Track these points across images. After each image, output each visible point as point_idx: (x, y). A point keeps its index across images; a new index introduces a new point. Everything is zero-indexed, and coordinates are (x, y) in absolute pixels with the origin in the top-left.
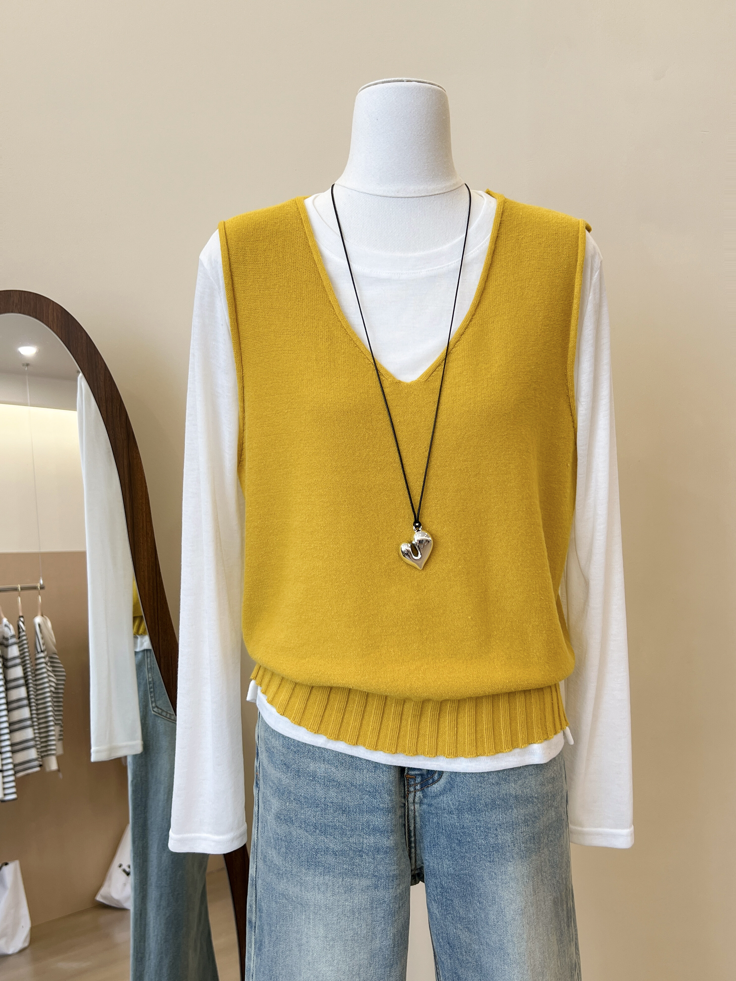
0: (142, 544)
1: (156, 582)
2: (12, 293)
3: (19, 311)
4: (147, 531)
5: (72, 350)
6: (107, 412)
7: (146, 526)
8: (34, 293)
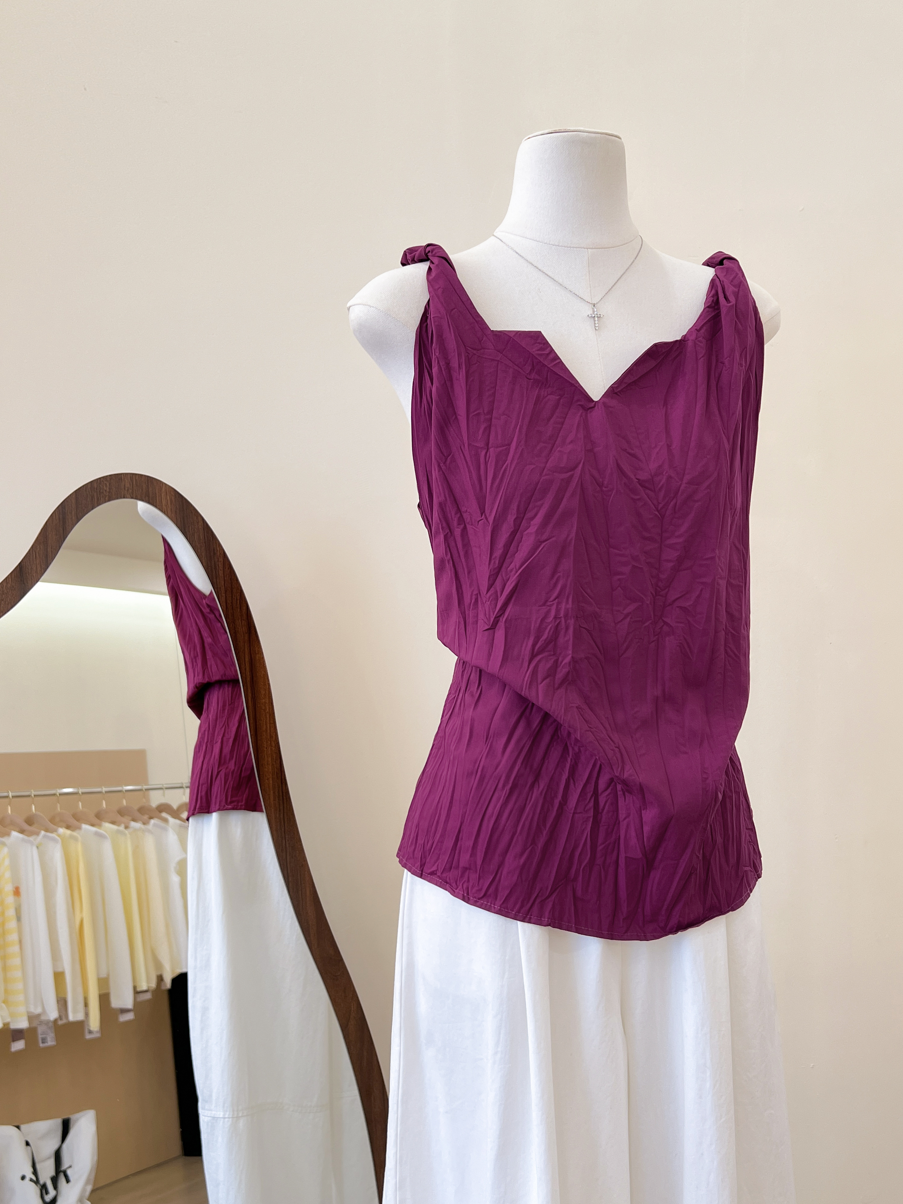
0: (265, 749)
1: (282, 791)
2: (122, 476)
3: (131, 495)
4: (270, 734)
5: (188, 536)
6: (226, 603)
7: (270, 728)
8: (145, 476)
